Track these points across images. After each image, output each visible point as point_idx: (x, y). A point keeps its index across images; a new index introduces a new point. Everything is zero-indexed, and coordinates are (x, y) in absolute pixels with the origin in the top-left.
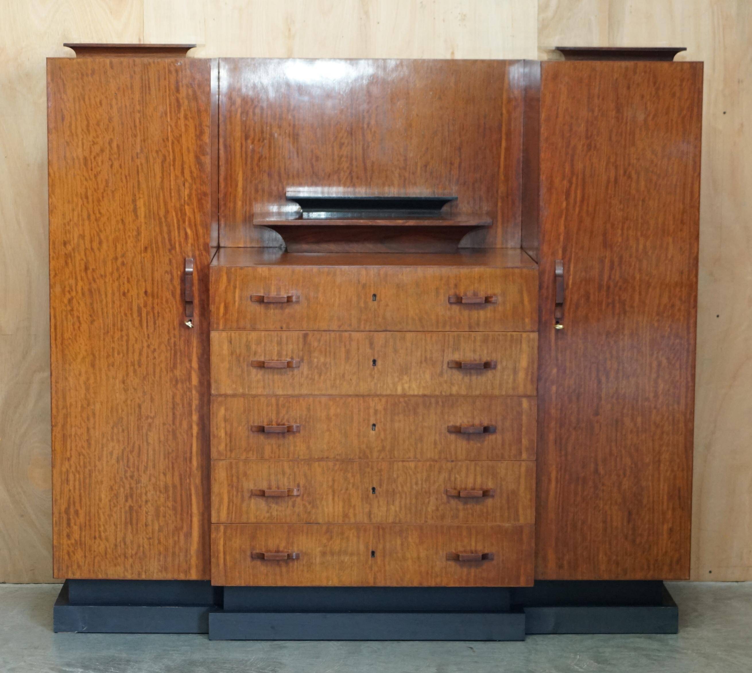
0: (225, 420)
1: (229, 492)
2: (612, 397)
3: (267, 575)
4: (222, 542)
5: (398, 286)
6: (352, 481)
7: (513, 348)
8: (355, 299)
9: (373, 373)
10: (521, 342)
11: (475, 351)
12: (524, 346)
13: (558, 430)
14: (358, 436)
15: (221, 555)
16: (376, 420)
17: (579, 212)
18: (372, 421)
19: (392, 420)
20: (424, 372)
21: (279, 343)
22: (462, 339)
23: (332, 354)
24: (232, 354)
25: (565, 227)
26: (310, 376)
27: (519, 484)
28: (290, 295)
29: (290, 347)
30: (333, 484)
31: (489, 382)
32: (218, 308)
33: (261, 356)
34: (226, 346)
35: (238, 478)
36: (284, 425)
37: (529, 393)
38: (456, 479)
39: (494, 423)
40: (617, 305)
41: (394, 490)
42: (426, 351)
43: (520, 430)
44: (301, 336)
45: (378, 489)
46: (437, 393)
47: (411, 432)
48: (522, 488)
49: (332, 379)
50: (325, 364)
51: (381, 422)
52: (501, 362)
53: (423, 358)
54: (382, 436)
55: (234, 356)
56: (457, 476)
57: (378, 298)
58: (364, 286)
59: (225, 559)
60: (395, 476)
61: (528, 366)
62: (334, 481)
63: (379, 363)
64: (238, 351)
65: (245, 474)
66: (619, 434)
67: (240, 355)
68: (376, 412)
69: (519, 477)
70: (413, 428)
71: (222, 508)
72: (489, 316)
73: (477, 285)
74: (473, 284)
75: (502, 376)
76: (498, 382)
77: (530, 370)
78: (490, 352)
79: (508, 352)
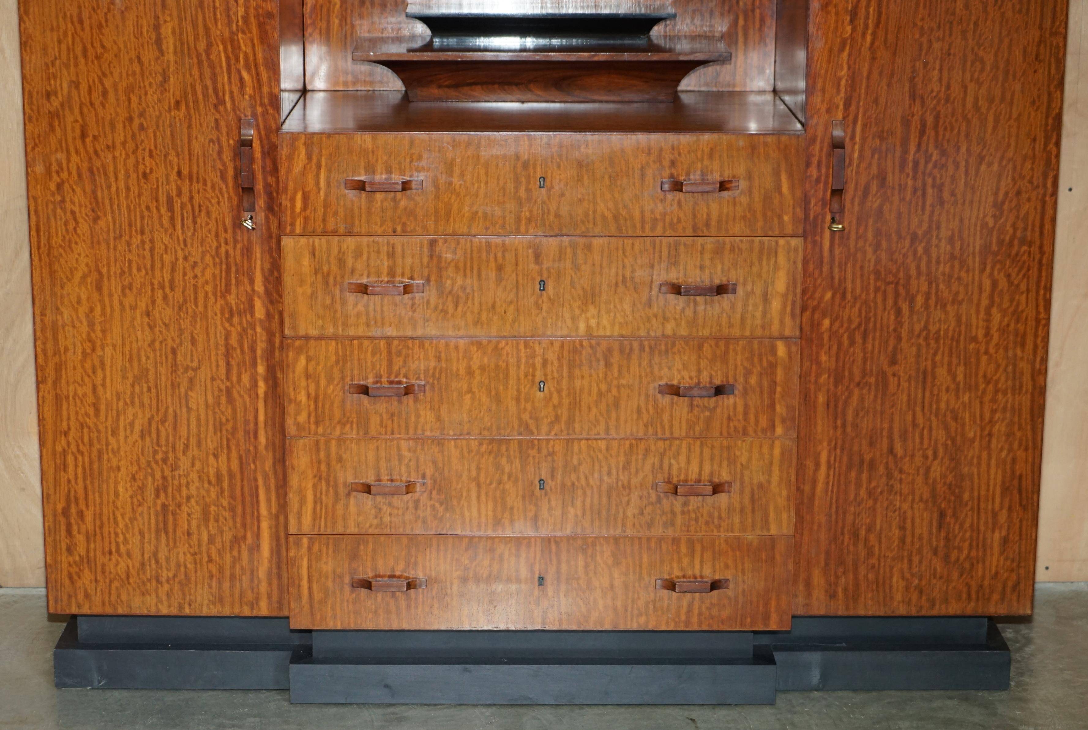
0: (308, 376)
1: (315, 487)
2: (919, 336)
3: (376, 612)
4: (305, 563)
5: (580, 164)
6: (507, 470)
7: (764, 263)
8: (510, 186)
9: (540, 302)
10: (776, 253)
11: (702, 268)
12: (782, 259)
13: (832, 387)
14: (518, 400)
15: (305, 583)
16: (546, 375)
17: (872, 43)
18: (539, 376)
19: (571, 377)
20: (621, 300)
21: (391, 255)
22: (682, 247)
23: (475, 271)
24: (316, 273)
25: (849, 68)
26: (440, 307)
27: (770, 472)
28: (407, 178)
29: (409, 261)
30: (478, 475)
31: (725, 315)
32: (293, 200)
33: (362, 275)
34: (306, 261)
35: (329, 465)
36: (399, 382)
37: (787, 333)
38: (670, 465)
39: (731, 381)
40: (930, 191)
41: (573, 484)
42: (624, 267)
43: (773, 391)
44: (425, 243)
45: (550, 483)
46: (643, 333)
47: (600, 394)
48: (775, 478)
49: (476, 311)
50: (463, 288)
51: (553, 378)
52: (744, 284)
53: (620, 279)
54: (555, 400)
55: (319, 276)
56: (673, 462)
57: (548, 184)
58: (526, 165)
59: (310, 588)
60: (575, 462)
61: (788, 290)
62: (479, 469)
63: (550, 285)
64: (325, 268)
65: (340, 459)
66: (927, 394)
67: (329, 274)
68: (545, 363)
69: (771, 463)
70: (604, 387)
71: (304, 510)
72: (725, 211)
73: (706, 162)
74: (702, 160)
75: (746, 305)
76: (738, 316)
77: (790, 297)
78: (726, 268)
79: (755, 269)
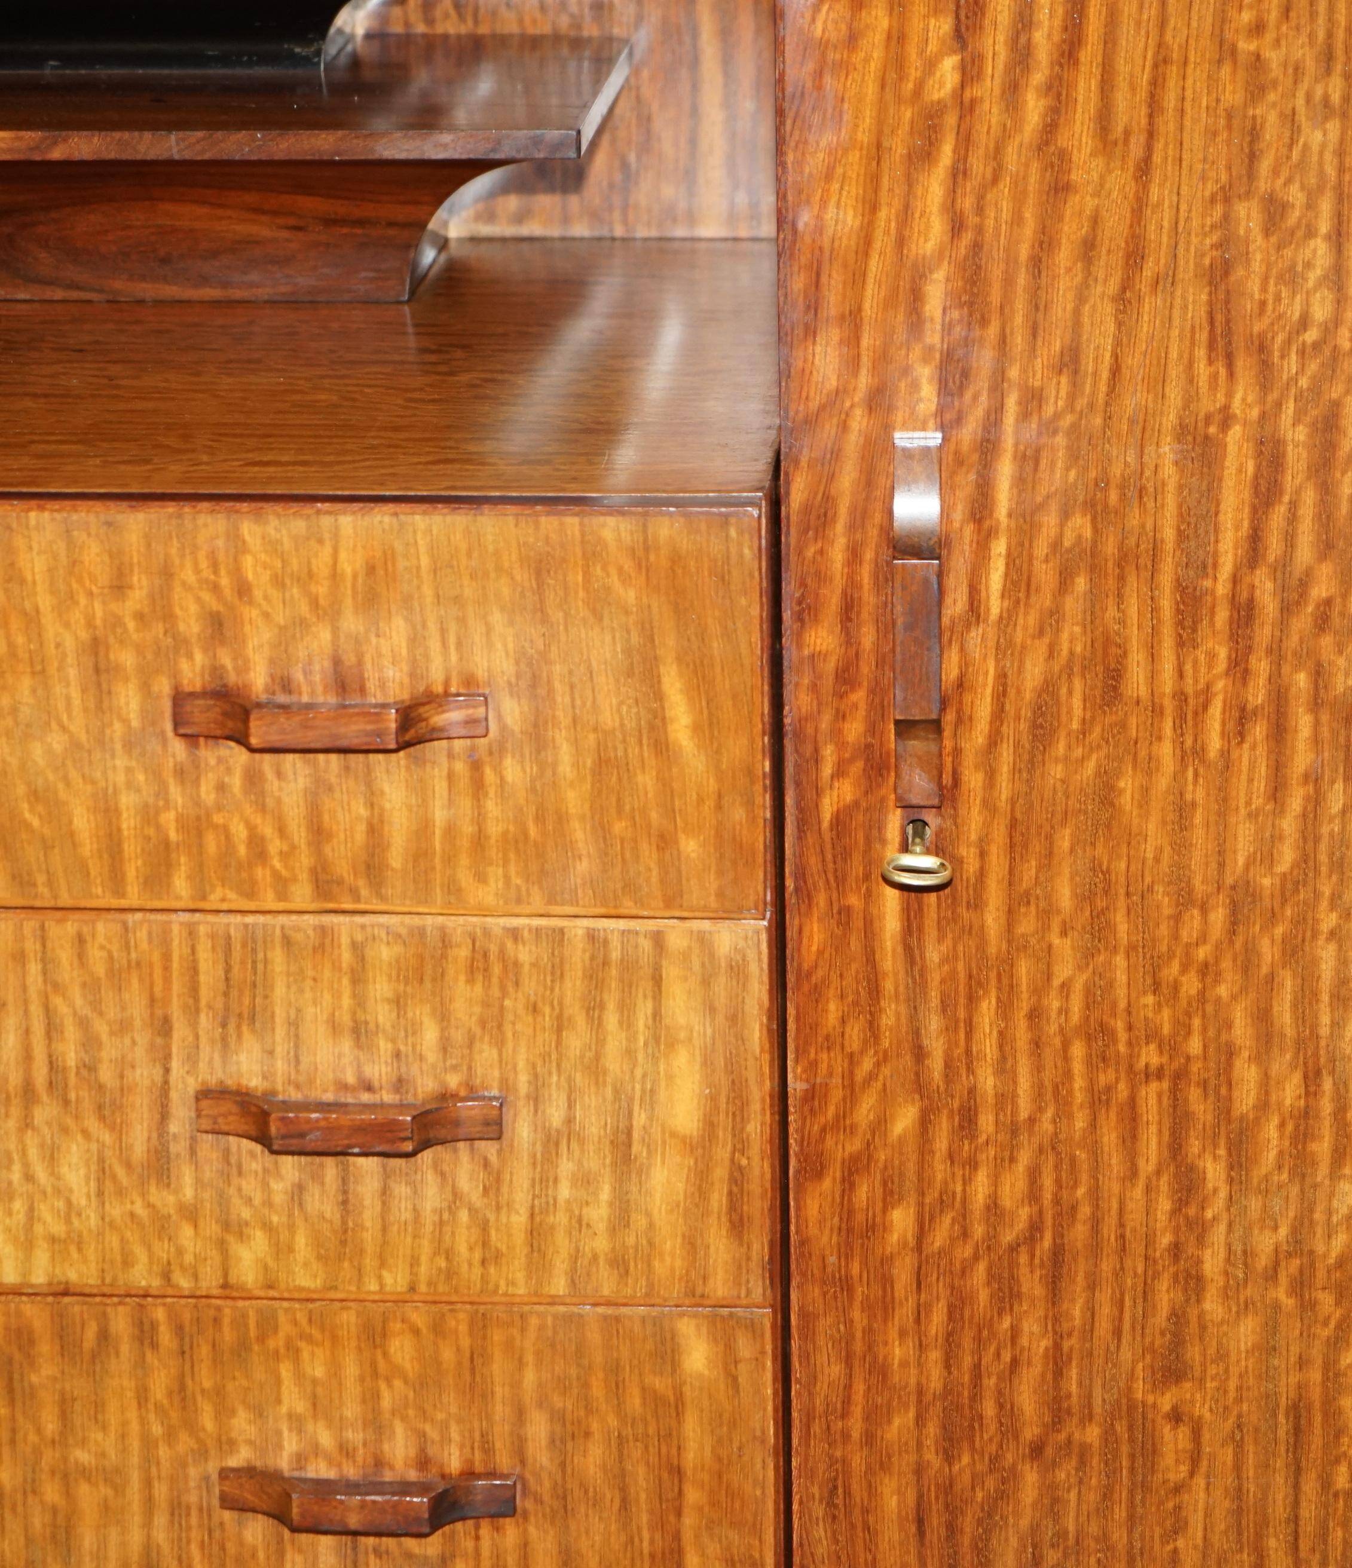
2: (1272, 1275)
7: (611, 1019)
10: (657, 980)
11: (361, 1033)
12: (681, 1007)
13: (931, 1456)
17: (1050, 128)
20: (52, 1156)
22: (278, 957)
25: (957, 226)
31: (464, 1216)
37: (719, 1286)
39: (504, 1459)
40: (1303, 723)
42: (52, 1029)
43: (669, 1502)
46: (141, 1276)
52: (536, 1099)
53: (40, 1074)
61: (709, 1125)
66: (1310, 1486)
72: (440, 815)
73: (351, 623)
74: (329, 612)
75: (545, 1180)
76: (519, 1220)
77: (722, 1153)
78: (458, 1036)
79: (576, 1041)
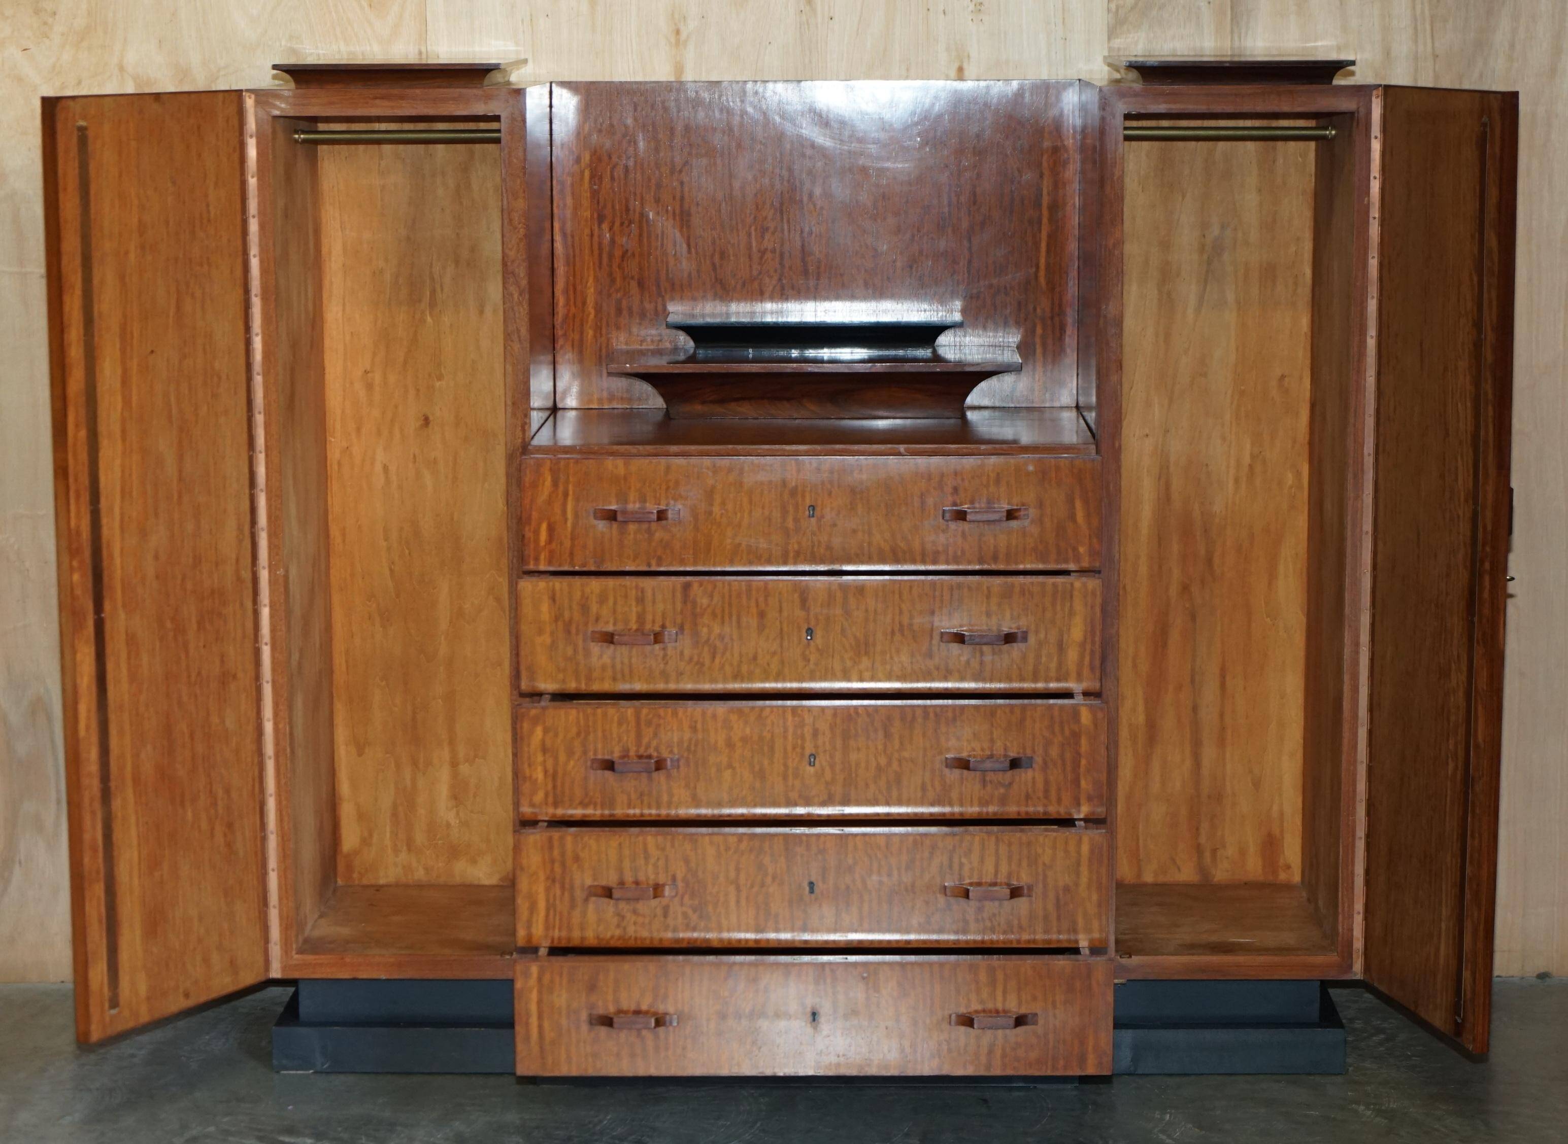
0: (544, 750)
1: (547, 890)
3: (618, 1055)
4: (534, 996)
5: (853, 491)
6: (770, 871)
7: (1058, 608)
8: (777, 515)
9: (807, 652)
10: (1071, 596)
11: (988, 615)
12: (1078, 605)
14: (785, 778)
15: (534, 1021)
16: (816, 747)
18: (809, 749)
19: (846, 749)
20: (898, 650)
21: (640, 600)
22: (966, 590)
23: (734, 618)
24: (556, 619)
26: (696, 658)
27: (1078, 874)
28: (663, 507)
29: (660, 607)
30: (738, 875)
31: (1015, 667)
32: (537, 533)
33: (607, 623)
34: (545, 607)
35: (563, 864)
36: (650, 757)
38: (961, 865)
39: (1029, 753)
41: (848, 888)
42: (901, 612)
43: (1076, 764)
44: (679, 587)
45: (820, 887)
47: (879, 768)
48: (1084, 880)
49: (735, 663)
50: (721, 637)
51: (825, 751)
52: (1037, 632)
53: (897, 626)
54: (828, 775)
55: (560, 623)
56: (964, 860)
57: (818, 512)
58: (794, 492)
59: (540, 1027)
60: (850, 861)
61: (1085, 639)
62: (738, 870)
63: (819, 633)
64: (567, 615)
65: (577, 859)
67: (570, 621)
68: (816, 733)
69: (1078, 864)
70: (883, 761)
71: (534, 920)
72: (1014, 542)
73: (992, 489)
74: (988, 486)
75: (1038, 656)
76: (1030, 668)
77: (1088, 647)
78: (1015, 613)
79: (1049, 615)
